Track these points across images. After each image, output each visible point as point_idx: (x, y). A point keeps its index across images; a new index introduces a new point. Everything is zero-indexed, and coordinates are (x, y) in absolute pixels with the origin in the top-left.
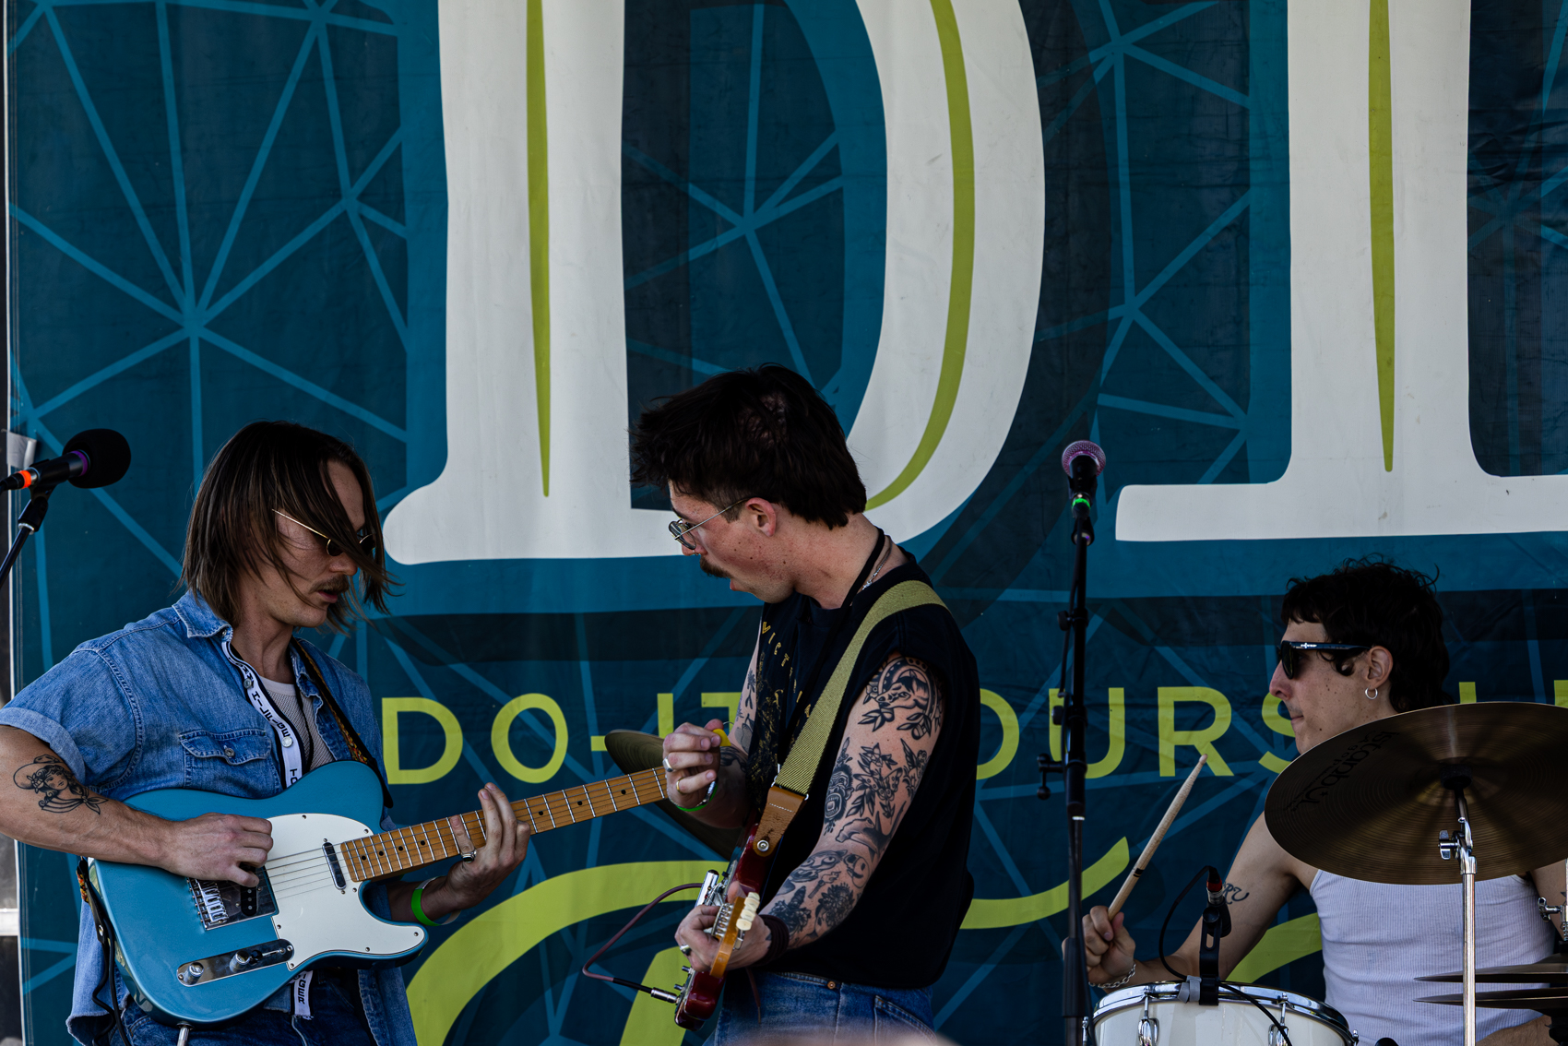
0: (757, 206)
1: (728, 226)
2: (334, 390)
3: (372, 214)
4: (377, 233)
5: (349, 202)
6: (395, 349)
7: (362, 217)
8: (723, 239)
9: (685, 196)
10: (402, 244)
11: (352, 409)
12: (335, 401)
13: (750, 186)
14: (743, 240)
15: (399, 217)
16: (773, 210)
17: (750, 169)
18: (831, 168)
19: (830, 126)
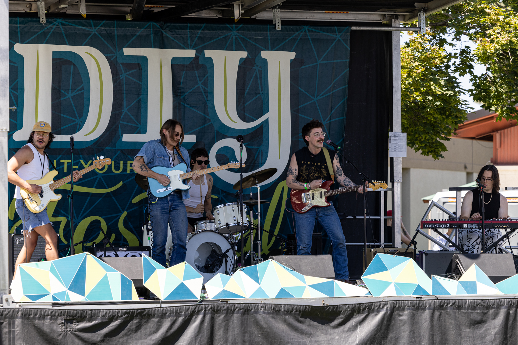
0: (71, 93)
1: (67, 96)
3: (13, 91)
8: (66, 98)
9: (60, 91)
10: (17, 95)
13: (70, 90)
14: (69, 98)
15: (17, 92)
16: (73, 94)
17: (70, 88)
18: (82, 89)
19: (82, 83)
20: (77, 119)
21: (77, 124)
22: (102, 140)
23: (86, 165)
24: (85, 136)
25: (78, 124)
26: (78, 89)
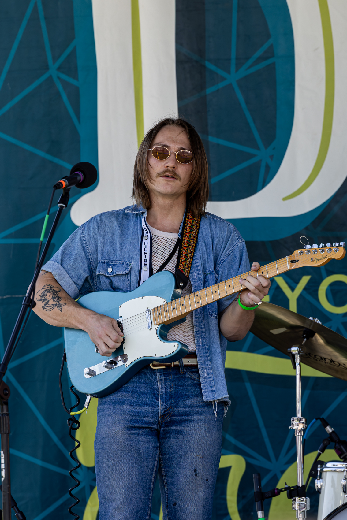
0: (237, 70)
1: (223, 79)
2: (49, 152)
3: (64, 77)
4: (65, 84)
5: (53, 71)
6: (75, 134)
7: (59, 78)
8: (221, 85)
9: (204, 67)
10: (77, 90)
11: (56, 160)
12: (48, 157)
13: (233, 62)
14: (230, 85)
15: (76, 77)
16: (243, 72)
17: (233, 55)
18: (270, 53)
19: (268, 36)
20: (258, 149)
21: (257, 166)
22: (336, 209)
23: (293, 289)
24: (285, 199)
25: (263, 164)
26: (259, 53)
